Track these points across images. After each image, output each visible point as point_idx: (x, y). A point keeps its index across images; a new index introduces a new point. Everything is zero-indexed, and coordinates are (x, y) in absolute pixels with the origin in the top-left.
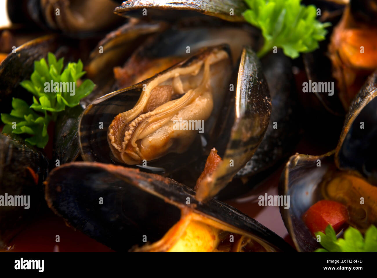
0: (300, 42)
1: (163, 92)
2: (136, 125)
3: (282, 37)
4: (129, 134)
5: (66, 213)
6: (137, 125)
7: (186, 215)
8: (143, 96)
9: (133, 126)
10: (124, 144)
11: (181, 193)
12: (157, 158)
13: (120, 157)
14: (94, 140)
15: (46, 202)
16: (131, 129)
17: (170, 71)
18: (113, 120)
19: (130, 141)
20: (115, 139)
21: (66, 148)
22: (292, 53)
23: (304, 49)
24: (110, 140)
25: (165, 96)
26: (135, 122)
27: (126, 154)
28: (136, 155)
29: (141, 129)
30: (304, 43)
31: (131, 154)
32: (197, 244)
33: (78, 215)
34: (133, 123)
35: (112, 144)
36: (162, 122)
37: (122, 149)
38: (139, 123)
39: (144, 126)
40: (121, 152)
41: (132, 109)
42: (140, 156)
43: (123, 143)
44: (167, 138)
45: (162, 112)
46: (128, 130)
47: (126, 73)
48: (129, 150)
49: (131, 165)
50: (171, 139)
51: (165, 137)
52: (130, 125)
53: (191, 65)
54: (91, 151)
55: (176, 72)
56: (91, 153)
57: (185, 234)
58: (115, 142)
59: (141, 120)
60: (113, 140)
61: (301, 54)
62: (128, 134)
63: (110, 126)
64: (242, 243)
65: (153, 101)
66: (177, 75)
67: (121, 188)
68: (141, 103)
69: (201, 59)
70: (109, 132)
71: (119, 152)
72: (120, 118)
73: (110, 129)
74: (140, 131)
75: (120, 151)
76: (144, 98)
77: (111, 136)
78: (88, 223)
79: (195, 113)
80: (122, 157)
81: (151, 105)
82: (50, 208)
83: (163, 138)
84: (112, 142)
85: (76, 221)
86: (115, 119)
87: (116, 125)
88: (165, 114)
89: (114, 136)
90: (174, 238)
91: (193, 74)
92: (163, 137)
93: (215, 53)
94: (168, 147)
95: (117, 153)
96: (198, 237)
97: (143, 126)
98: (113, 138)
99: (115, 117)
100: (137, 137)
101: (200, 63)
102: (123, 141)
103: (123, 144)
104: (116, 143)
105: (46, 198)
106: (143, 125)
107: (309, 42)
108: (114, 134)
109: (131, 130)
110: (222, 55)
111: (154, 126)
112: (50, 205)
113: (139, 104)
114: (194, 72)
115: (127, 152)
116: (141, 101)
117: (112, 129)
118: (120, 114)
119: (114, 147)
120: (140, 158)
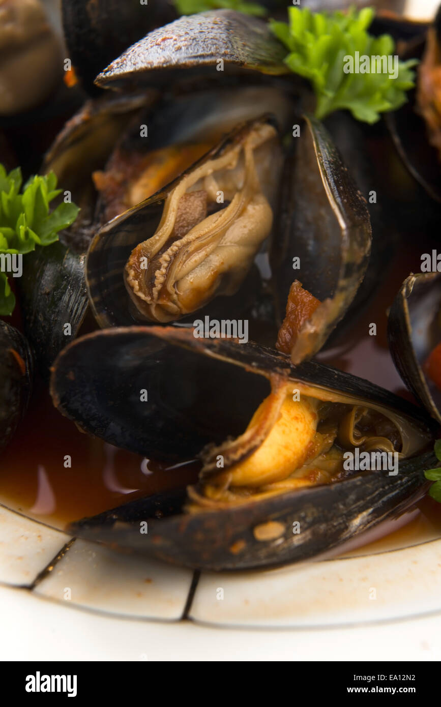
0: (378, 96)
1: (196, 202)
2: (171, 258)
3: (345, 91)
4: (161, 273)
5: (80, 412)
6: (173, 259)
7: (279, 387)
8: (169, 212)
9: (166, 261)
10: (155, 291)
11: (262, 356)
12: (201, 307)
13: (149, 312)
14: (106, 291)
15: (50, 399)
16: (162, 266)
17: (199, 166)
18: (131, 256)
19: (164, 284)
20: (140, 285)
21: (57, 310)
22: (368, 114)
23: (386, 106)
24: (132, 288)
25: (200, 209)
26: (169, 255)
27: (159, 307)
28: (175, 306)
29: (179, 264)
30: (384, 97)
31: (168, 305)
32: (297, 429)
33: (97, 413)
34: (166, 256)
35: (136, 293)
36: (208, 250)
37: (152, 299)
38: (176, 255)
39: (184, 259)
40: (151, 304)
41: (155, 236)
42: (179, 307)
43: (154, 289)
44: (215, 273)
45: (206, 233)
46: (159, 268)
47: (112, 179)
48: (164, 299)
49: (166, 322)
50: (220, 274)
51: (212, 273)
52: (161, 260)
53: (226, 153)
54: (106, 308)
55: (208, 168)
56: (106, 312)
57: (280, 416)
58: (140, 289)
59: (177, 251)
60: (137, 287)
61: (382, 114)
62: (159, 275)
63: (127, 266)
64: (356, 419)
65: (182, 218)
66: (210, 171)
67: (158, 362)
68: (168, 224)
69: (239, 142)
70: (128, 275)
71: (148, 304)
72: (141, 251)
73: (128, 271)
74: (178, 267)
75: (149, 302)
76: (171, 215)
77: (133, 280)
78: (112, 424)
79: (250, 228)
80: (154, 312)
81: (181, 224)
82: (56, 408)
83: (209, 274)
84: (135, 290)
85: (93, 423)
86: (132, 254)
87: (137, 263)
88: (211, 237)
89: (137, 280)
90: (268, 424)
91: (229, 168)
92: (208, 272)
93: (257, 130)
94: (215, 288)
95: (144, 306)
96: (296, 418)
97: (182, 259)
98: (136, 283)
99: (132, 251)
100: (175, 277)
101: (237, 149)
102: (154, 286)
103: (153, 291)
104: (142, 292)
105: (51, 393)
106: (182, 257)
107: (391, 94)
108: (136, 277)
109: (164, 267)
110: (267, 131)
111: (197, 257)
112: (56, 403)
113: (165, 225)
114: (230, 164)
115: (160, 302)
116: (167, 221)
117: (132, 270)
118: (139, 245)
119: (139, 298)
120: (179, 310)
